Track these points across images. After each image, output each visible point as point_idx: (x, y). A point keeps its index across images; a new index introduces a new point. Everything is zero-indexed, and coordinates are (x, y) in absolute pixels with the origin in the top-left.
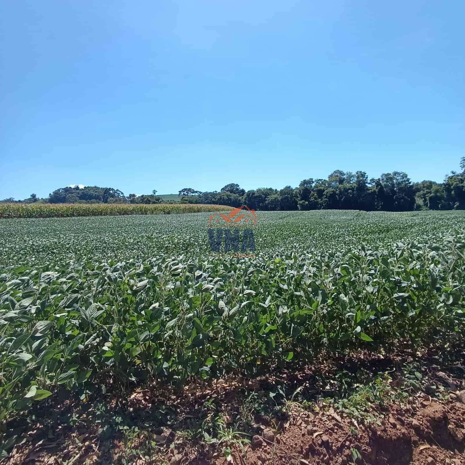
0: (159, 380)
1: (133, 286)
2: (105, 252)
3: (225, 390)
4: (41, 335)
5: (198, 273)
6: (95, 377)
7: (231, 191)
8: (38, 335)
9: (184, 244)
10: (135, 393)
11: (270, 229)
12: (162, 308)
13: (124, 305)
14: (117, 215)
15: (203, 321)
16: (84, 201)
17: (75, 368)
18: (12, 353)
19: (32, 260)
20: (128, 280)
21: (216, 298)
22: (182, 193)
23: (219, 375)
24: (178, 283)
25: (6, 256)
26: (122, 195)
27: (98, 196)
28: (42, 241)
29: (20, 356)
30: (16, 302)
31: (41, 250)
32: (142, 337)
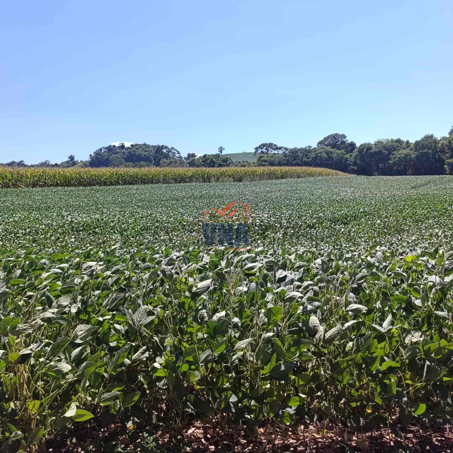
0: (224, 414)
1: (192, 287)
2: (157, 233)
3: (316, 443)
4: (82, 342)
5: (280, 274)
6: (144, 401)
7: (334, 146)
8: (78, 341)
9: (260, 225)
10: (194, 427)
11: (395, 205)
12: (230, 319)
13: (181, 311)
14: (172, 183)
15: (286, 344)
16: (131, 164)
17: (121, 388)
18: (49, 360)
19: (72, 242)
20: (186, 278)
21: (307, 311)
22: (260, 151)
23: (308, 422)
24: (253, 285)
25: (43, 235)
26: (177, 155)
27: (148, 157)
28: (82, 217)
29: (59, 365)
30: (53, 299)
31: (81, 228)
32: (203, 356)
